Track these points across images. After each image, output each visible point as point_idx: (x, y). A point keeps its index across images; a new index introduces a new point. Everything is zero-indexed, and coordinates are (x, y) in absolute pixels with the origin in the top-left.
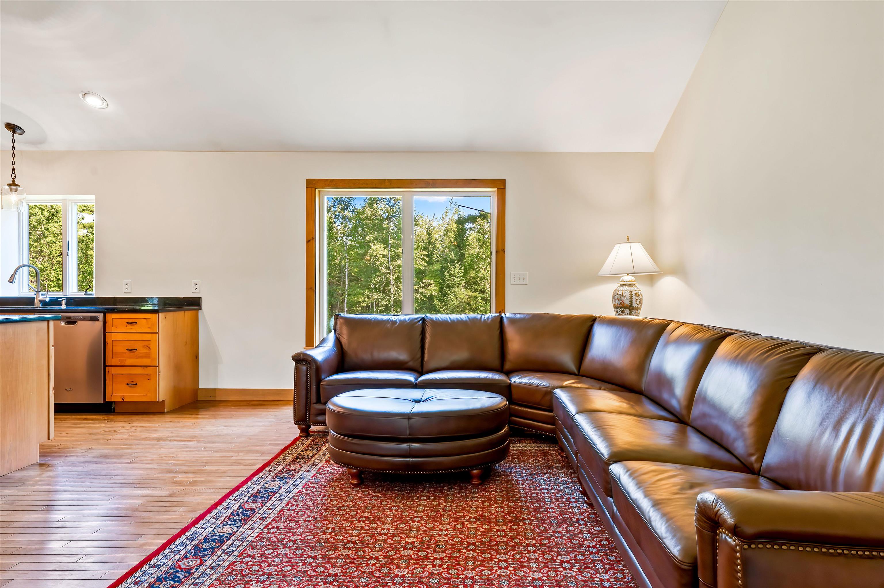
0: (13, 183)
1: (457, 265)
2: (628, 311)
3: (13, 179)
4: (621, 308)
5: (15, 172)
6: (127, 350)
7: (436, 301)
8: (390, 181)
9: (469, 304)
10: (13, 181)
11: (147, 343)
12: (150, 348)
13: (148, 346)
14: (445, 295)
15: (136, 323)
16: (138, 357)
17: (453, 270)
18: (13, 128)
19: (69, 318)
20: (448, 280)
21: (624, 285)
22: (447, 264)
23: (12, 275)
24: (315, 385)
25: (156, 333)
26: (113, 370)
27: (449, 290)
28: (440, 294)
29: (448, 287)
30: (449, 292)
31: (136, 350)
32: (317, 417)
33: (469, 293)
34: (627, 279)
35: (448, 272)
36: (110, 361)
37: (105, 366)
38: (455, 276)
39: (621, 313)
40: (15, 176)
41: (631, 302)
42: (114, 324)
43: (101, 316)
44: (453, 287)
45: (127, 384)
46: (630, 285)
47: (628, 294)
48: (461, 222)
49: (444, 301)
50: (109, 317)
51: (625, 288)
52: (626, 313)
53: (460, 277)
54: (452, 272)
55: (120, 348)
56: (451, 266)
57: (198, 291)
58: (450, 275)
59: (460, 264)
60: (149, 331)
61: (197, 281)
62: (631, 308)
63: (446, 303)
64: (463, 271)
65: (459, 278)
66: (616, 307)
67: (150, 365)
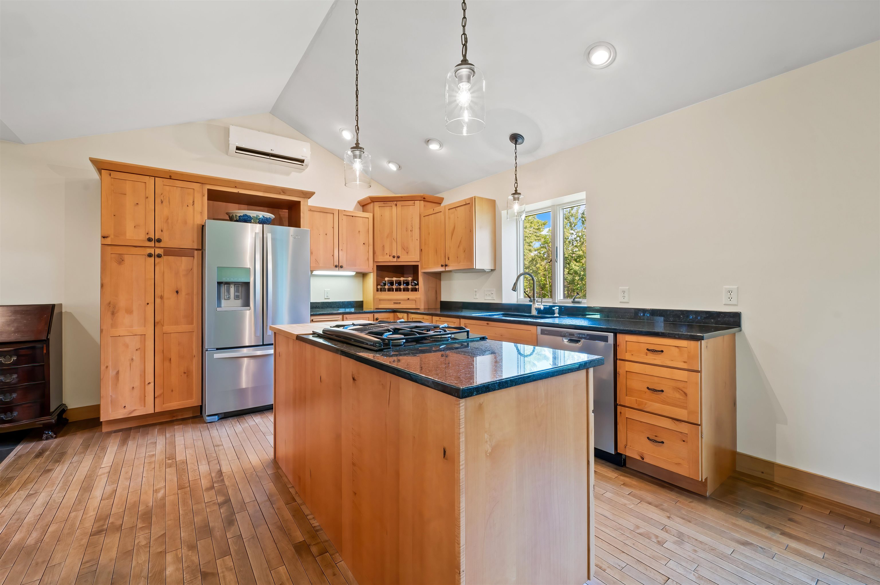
0: (516, 193)
3: (516, 188)
5: (517, 181)
6: (648, 388)
10: (516, 191)
11: (681, 385)
12: (686, 394)
13: (684, 390)
15: (662, 351)
16: (664, 402)
18: (515, 138)
19: (572, 334)
23: (515, 283)
25: (697, 371)
26: (629, 413)
31: (662, 391)
36: (623, 399)
37: (616, 406)
40: (517, 186)
42: (628, 349)
43: (611, 335)
45: (648, 438)
50: (622, 338)
55: (636, 384)
57: (733, 301)
60: (685, 366)
61: (733, 287)
67: (686, 420)
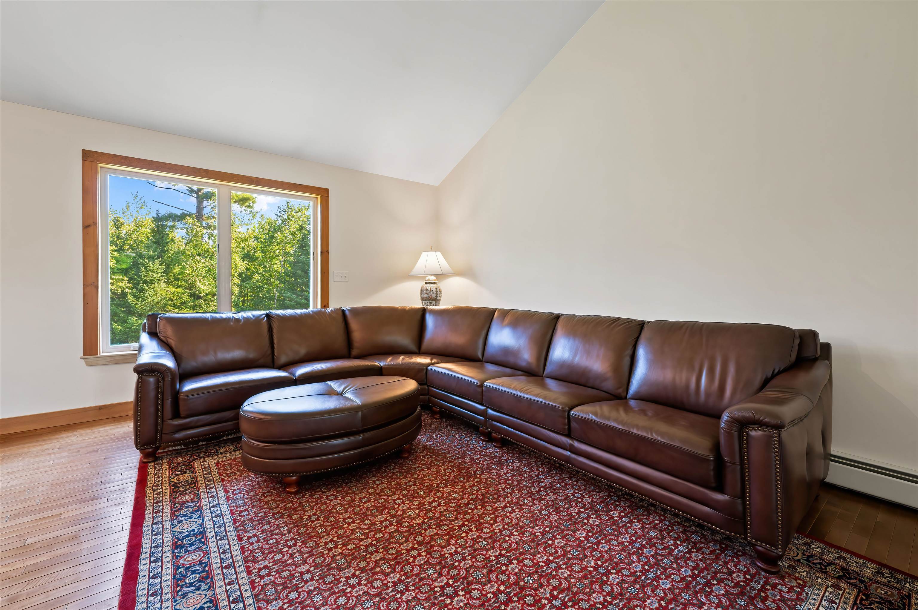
1: (157, 261)
2: (434, 302)
4: (429, 300)
7: (129, 297)
8: (199, 170)
9: (172, 300)
14: (142, 291)
17: (152, 266)
20: (145, 276)
21: (430, 283)
22: (144, 260)
24: (170, 397)
27: (147, 286)
28: (135, 291)
29: (145, 282)
30: (147, 288)
32: (175, 434)
33: (172, 289)
34: (432, 278)
35: (145, 268)
38: (154, 272)
39: (428, 304)
41: (437, 295)
44: (152, 284)
46: (434, 283)
47: (434, 290)
48: (159, 219)
49: (139, 297)
51: (432, 285)
52: (432, 304)
53: (161, 273)
54: (151, 268)
56: (149, 261)
58: (147, 271)
59: (160, 260)
62: (435, 300)
63: (143, 299)
64: (164, 267)
65: (159, 274)
66: (423, 299)
